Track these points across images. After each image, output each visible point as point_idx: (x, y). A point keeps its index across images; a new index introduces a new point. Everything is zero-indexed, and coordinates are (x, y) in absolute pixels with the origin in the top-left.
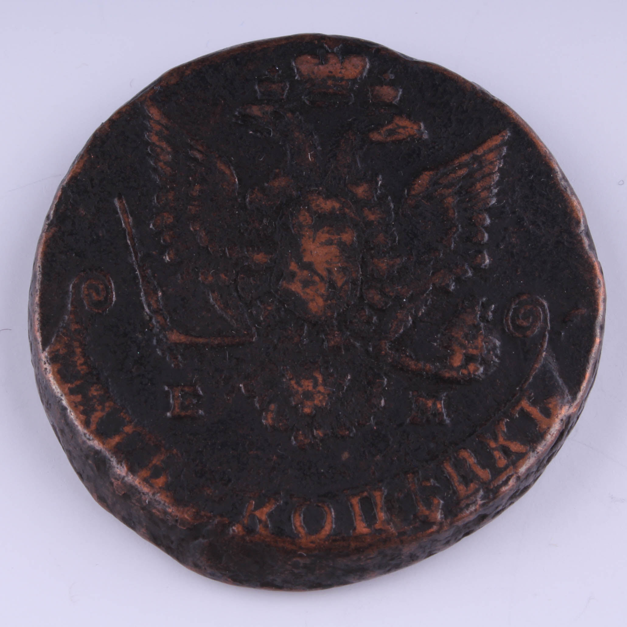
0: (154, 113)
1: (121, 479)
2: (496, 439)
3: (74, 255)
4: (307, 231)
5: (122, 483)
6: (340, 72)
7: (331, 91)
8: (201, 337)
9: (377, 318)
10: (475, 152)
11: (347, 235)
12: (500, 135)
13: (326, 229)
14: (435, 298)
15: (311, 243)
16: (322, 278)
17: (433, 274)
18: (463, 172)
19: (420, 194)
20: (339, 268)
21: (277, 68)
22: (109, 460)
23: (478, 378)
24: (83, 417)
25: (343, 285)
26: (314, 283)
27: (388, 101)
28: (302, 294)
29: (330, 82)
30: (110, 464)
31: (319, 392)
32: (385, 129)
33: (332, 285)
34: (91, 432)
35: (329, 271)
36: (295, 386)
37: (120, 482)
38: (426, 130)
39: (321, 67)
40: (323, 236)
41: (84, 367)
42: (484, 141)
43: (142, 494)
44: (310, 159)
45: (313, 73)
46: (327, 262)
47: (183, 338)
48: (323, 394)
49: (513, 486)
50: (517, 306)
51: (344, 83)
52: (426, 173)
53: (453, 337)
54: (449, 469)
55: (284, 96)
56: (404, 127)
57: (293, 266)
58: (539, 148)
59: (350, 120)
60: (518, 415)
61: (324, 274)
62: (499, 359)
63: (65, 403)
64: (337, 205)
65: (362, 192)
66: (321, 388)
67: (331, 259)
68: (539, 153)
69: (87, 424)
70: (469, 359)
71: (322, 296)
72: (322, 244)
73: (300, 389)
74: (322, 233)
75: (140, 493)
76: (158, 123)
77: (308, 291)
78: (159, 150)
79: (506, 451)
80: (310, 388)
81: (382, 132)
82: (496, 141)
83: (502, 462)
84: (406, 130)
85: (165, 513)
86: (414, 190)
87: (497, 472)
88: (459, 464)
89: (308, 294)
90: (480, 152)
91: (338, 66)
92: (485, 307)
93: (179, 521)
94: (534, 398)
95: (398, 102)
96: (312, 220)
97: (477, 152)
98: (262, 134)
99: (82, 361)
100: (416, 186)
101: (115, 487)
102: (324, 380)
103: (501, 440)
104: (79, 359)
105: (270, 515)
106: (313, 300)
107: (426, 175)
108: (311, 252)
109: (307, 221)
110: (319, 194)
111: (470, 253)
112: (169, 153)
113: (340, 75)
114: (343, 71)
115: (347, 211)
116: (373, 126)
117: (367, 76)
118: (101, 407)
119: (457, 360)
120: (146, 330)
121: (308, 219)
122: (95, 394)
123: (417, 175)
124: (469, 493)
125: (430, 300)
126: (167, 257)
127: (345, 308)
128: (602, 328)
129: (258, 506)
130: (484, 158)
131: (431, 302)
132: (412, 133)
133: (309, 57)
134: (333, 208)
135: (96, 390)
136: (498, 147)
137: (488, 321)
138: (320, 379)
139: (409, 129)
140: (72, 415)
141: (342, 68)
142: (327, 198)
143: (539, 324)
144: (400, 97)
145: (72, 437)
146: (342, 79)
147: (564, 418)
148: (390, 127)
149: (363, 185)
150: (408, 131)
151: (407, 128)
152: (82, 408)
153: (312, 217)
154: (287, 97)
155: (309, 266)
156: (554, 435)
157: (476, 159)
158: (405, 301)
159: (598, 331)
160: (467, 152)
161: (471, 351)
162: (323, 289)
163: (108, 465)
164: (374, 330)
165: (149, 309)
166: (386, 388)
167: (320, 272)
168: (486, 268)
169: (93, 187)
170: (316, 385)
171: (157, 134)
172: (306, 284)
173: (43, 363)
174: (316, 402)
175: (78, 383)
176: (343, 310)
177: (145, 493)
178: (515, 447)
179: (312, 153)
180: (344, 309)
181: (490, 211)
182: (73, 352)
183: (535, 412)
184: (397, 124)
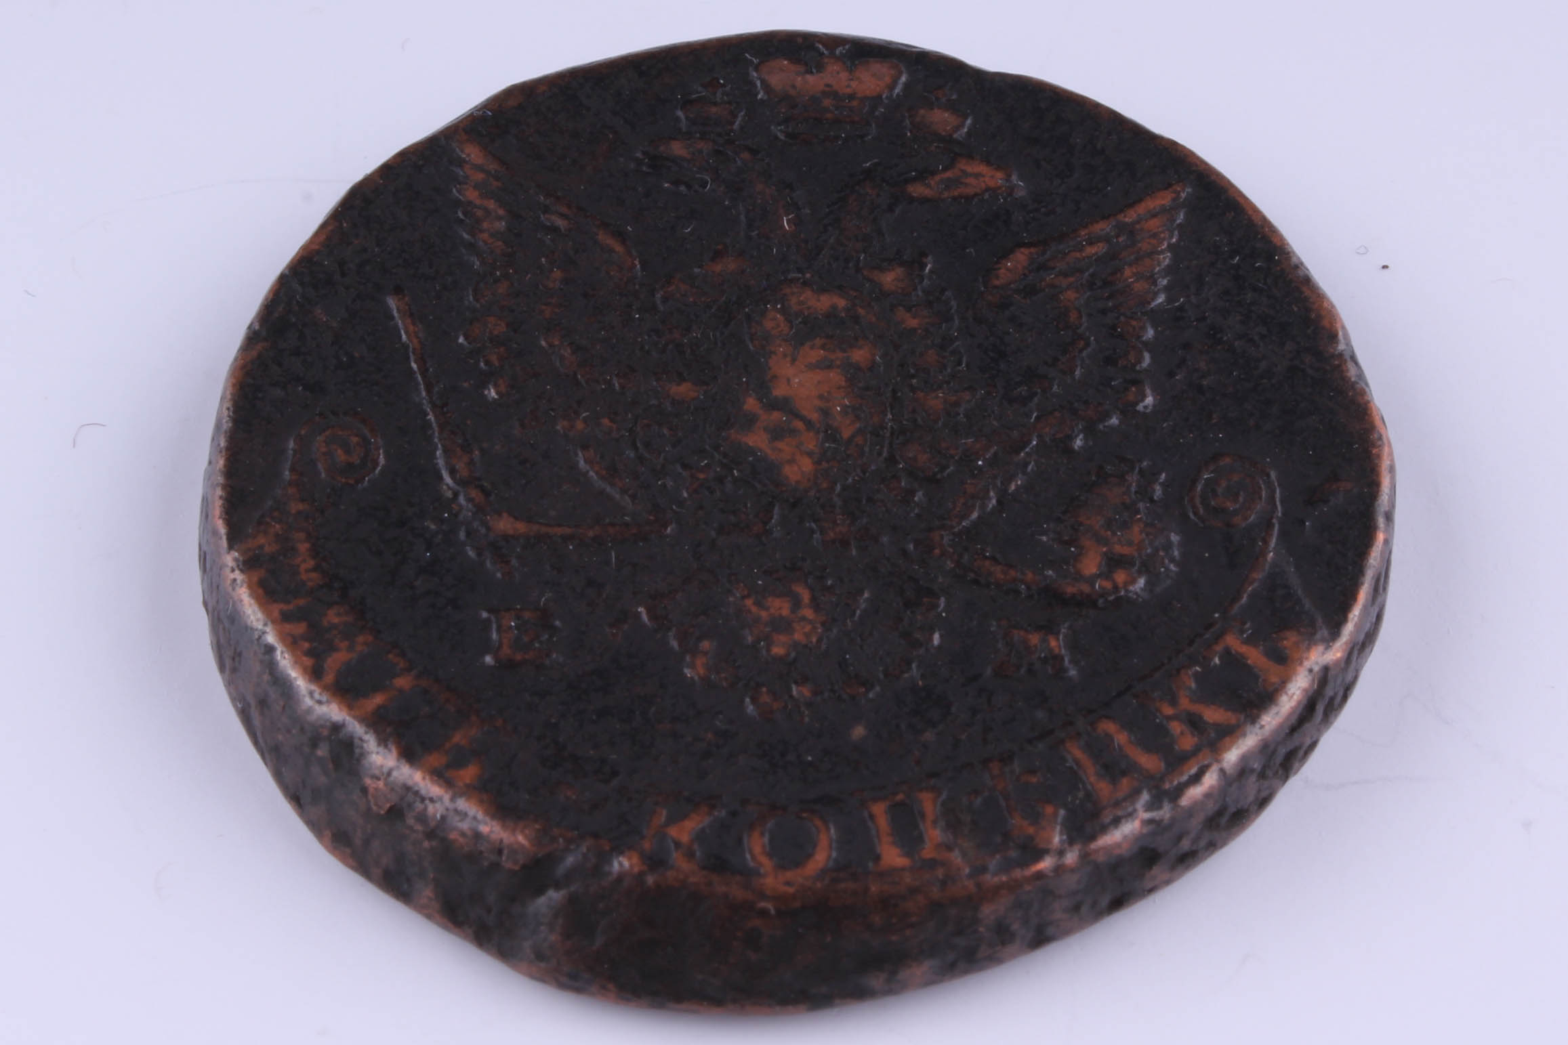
0: (472, 153)
1: (385, 775)
2: (1173, 702)
3: (300, 388)
4: (780, 346)
5: (386, 785)
6: (848, 86)
7: (829, 116)
8: (559, 525)
9: (923, 494)
10: (1121, 217)
11: (861, 352)
12: (1170, 190)
13: (818, 342)
14: (1043, 461)
15: (788, 365)
16: (809, 424)
17: (1037, 418)
18: (1100, 249)
19: (1010, 284)
20: (844, 407)
21: (722, 81)
22: (361, 739)
23: (1135, 597)
24: (308, 662)
25: (853, 436)
26: (793, 432)
27: (944, 133)
28: (769, 452)
29: (827, 102)
30: (362, 747)
31: (804, 619)
32: (937, 178)
33: (831, 433)
34: (325, 688)
35: (826, 413)
36: (754, 609)
37: (381, 784)
38: (1021, 181)
39: (809, 78)
40: (813, 353)
41: (314, 575)
42: (1140, 200)
43: (427, 802)
44: (787, 227)
45: (794, 87)
46: (821, 397)
47: (521, 527)
48: (810, 622)
49: (1212, 787)
50: (1212, 475)
51: (855, 103)
52: (1022, 250)
53: (1081, 524)
54: (1075, 752)
55: (736, 126)
56: (977, 176)
57: (751, 404)
58: (1250, 212)
59: (868, 165)
60: (1220, 659)
61: (814, 416)
62: (1177, 564)
63: (271, 638)
64: (842, 303)
65: (893, 281)
66: (808, 613)
67: (829, 392)
68: (1250, 220)
69: (315, 674)
70: (1114, 562)
71: (810, 454)
72: (812, 367)
73: (764, 614)
74: (812, 348)
75: (423, 799)
76: (479, 168)
77: (780, 445)
78: (479, 213)
79: (1194, 723)
80: (785, 612)
81: (932, 183)
82: (1163, 199)
83: (1187, 742)
84: (982, 179)
85: (477, 836)
86: (997, 277)
87: (1177, 760)
88: (1097, 745)
89: (780, 450)
90: (1129, 217)
91: (844, 75)
92: (1148, 477)
93: (505, 852)
94: (1250, 631)
95: (964, 136)
96: (791, 328)
97: (1125, 217)
98: (689, 187)
99: (311, 563)
100: (1002, 271)
101: (370, 797)
102: (813, 599)
103: (1185, 703)
104: (304, 561)
105: (700, 836)
106: (791, 461)
107: (1022, 253)
108: (788, 380)
109: (780, 329)
110: (806, 284)
111: (1113, 383)
112: (500, 218)
113: (848, 91)
114: (854, 84)
115: (861, 311)
116: (914, 174)
117: (901, 94)
118: (346, 643)
119: (1091, 565)
120: (446, 515)
121: (782, 325)
122: (336, 620)
123: (1006, 254)
124: (1120, 795)
125: (1033, 463)
126: (492, 390)
127: (857, 475)
128: (1389, 517)
129: (672, 820)
130: (1138, 226)
131: (1035, 469)
132: (992, 184)
133: (786, 62)
134: (834, 307)
135: (339, 615)
136: (1169, 212)
137: (1152, 500)
138: (805, 596)
139: (987, 179)
140: (285, 661)
141: (852, 80)
142: (823, 290)
143: (1259, 506)
144: (969, 129)
145: (284, 707)
146: (852, 97)
147: (1316, 668)
148: (948, 174)
149: (893, 270)
150: (984, 182)
151: (983, 176)
152: (306, 645)
153: (790, 322)
154: (742, 128)
155: (783, 405)
156: (1295, 697)
157: (1121, 228)
158: (980, 465)
159: (1381, 521)
160: (1105, 217)
161: (1118, 549)
162: (811, 442)
163: (357, 751)
164: (917, 514)
165: (453, 478)
166: (944, 614)
167: (805, 413)
168: (1148, 411)
169: (343, 275)
170: (797, 604)
171: (476, 187)
172: (777, 433)
173: (228, 570)
174: (797, 636)
175: (302, 602)
176: (854, 480)
177: (435, 798)
178: (1213, 715)
179: (790, 217)
180: (856, 478)
181: (1153, 315)
182: (293, 549)
183: (1255, 656)
184: (963, 171)
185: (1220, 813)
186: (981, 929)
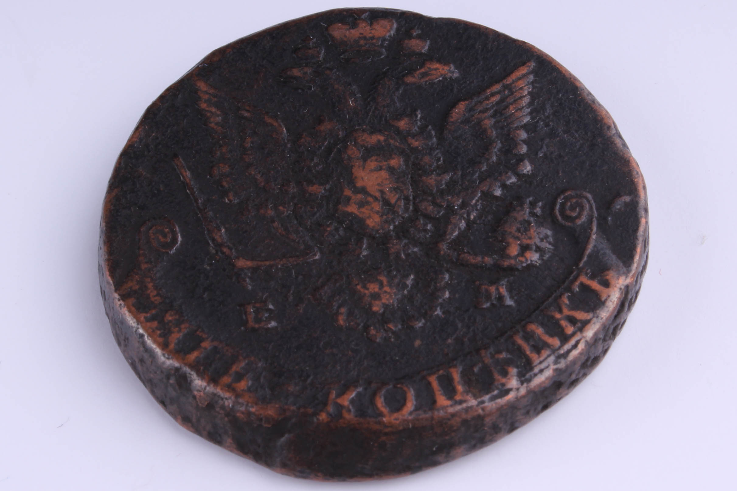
0: (202, 86)
1: (203, 389)
2: (560, 311)
3: (138, 208)
4: (356, 162)
5: (204, 393)
6: (371, 33)
7: (363, 48)
8: (266, 260)
9: (432, 225)
10: (504, 81)
11: (394, 161)
12: (525, 65)
13: (374, 158)
14: (484, 203)
15: (361, 171)
16: (376, 199)
17: (480, 183)
18: (497, 98)
19: (458, 119)
20: (390, 188)
21: (311, 37)
22: (190, 374)
23: (535, 263)
24: (161, 340)
25: (396, 202)
26: (368, 203)
27: (418, 51)
28: (358, 214)
29: (362, 42)
30: (191, 377)
31: (386, 292)
32: (418, 72)
33: (386, 202)
34: (170, 352)
35: (382, 192)
36: (362, 290)
37: (202, 394)
38: (456, 70)
39: (352, 31)
40: (372, 164)
41: (157, 298)
42: (512, 72)
43: (224, 400)
44: (351, 104)
45: (345, 36)
46: (378, 184)
47: (249, 263)
48: (389, 293)
49: (582, 350)
50: (563, 200)
51: (374, 41)
52: (461, 103)
53: (506, 231)
54: (520, 341)
55: (321, 59)
56: (436, 69)
57: (348, 192)
58: (564, 72)
59: (385, 70)
60: (578, 289)
61: (378, 194)
62: (553, 245)
63: (141, 331)
64: (382, 138)
65: (404, 124)
66: (387, 289)
67: (382, 182)
68: (564, 75)
69: (164, 346)
70: (525, 248)
71: (377, 213)
72: (372, 171)
73: (366, 292)
74: (371, 162)
75: (222, 399)
76: (206, 93)
77: (363, 210)
78: (209, 114)
79: (572, 321)
80: (377, 290)
81: (415, 75)
82: (524, 70)
83: (570, 330)
84: (438, 71)
85: (249, 414)
86: (452, 117)
87: (565, 339)
88: (528, 337)
89: (364, 213)
90: (509, 81)
91: (368, 28)
92: (533, 205)
93: (264, 419)
94: (591, 274)
95: (427, 50)
96: (360, 153)
97: (506, 81)
98: (303, 90)
99: (155, 293)
100: (454, 114)
101: (197, 400)
102: (388, 282)
103: (566, 312)
104: (151, 292)
105: (352, 401)
106: (369, 217)
107: (462, 104)
108: (362, 178)
109: (355, 154)
110: (364, 131)
111: (512, 162)
112: (218, 116)
113: (371, 35)
114: (373, 32)
115: (392, 142)
116: (406, 72)
117: (395, 34)
118: (177, 329)
119: (514, 250)
120: (214, 261)
121: (356, 152)
122: (170, 318)
123: (454, 105)
124: (542, 359)
125: (480, 205)
126: (226, 199)
127: (401, 220)
128: (646, 210)
129: (339, 395)
130: (513, 85)
131: (481, 207)
132: (443, 72)
133: (340, 25)
134: (379, 141)
135: (171, 315)
136: (524, 76)
137: (537, 216)
138: (385, 280)
139: (440, 70)
140: (149, 342)
141: (371, 30)
142: (372, 133)
143: (585, 213)
144: (429, 47)
145: (152, 362)
146: (373, 38)
147: (623, 287)
148: (423, 70)
149: (403, 119)
150: (440, 72)
151: (439, 69)
152: (158, 332)
153: (359, 150)
154: (324, 59)
155: (362, 190)
156: (615, 302)
157: (506, 87)
158: (456, 208)
159: (642, 213)
160: (498, 82)
161: (526, 242)
162: (377, 206)
163: (189, 379)
164: (430, 236)
165: (213, 244)
166: (449, 282)
167: (372, 193)
168: (530, 173)
169: (149, 151)
170: (381, 285)
171: (206, 101)
172: (361, 204)
173: (117, 300)
174: (383, 301)
175: (154, 312)
176: (399, 222)
177: (228, 398)
178: (581, 315)
179: (352, 99)
180: (400, 221)
181: (525, 127)
182: (146, 287)
183: (595, 285)
184: (429, 68)
185: (587, 360)
186: (486, 429)
